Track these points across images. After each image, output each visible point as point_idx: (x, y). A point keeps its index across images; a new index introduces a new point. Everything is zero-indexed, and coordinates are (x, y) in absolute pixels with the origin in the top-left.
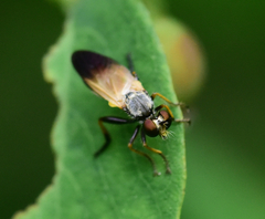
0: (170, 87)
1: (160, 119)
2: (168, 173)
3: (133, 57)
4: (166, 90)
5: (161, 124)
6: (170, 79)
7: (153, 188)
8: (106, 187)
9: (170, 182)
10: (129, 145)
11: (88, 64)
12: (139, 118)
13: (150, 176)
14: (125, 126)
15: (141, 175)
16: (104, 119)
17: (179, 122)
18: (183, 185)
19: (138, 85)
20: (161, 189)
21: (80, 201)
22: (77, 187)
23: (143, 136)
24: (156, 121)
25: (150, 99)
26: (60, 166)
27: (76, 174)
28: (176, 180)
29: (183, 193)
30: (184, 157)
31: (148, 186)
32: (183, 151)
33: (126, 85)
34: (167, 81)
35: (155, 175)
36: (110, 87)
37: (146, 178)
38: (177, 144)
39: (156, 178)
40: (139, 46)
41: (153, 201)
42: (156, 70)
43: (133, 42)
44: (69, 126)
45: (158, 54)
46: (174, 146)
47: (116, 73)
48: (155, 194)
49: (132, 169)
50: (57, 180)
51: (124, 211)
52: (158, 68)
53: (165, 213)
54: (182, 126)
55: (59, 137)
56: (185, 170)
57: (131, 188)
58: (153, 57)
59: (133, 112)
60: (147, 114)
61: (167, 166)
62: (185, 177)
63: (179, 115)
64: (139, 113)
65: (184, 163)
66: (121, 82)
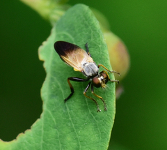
1: (102, 77)
2: (105, 110)
5: (102, 80)
7: (97, 119)
8: (70, 119)
10: (84, 93)
11: (63, 48)
12: (90, 77)
13: (95, 112)
18: (114, 118)
19: (91, 59)
21: (55, 127)
22: (54, 119)
23: (92, 88)
24: (99, 79)
25: (96, 67)
26: (45, 107)
27: (53, 112)
28: (110, 114)
29: (113, 121)
31: (94, 117)
35: (98, 111)
36: (75, 60)
38: (112, 94)
39: (99, 113)
41: (96, 126)
42: (101, 53)
43: (90, 38)
44: (51, 85)
45: (103, 45)
46: (109, 95)
48: (97, 122)
49: (85, 108)
50: (42, 115)
51: (79, 132)
54: (114, 84)
55: (45, 92)
57: (84, 119)
58: (100, 46)
59: (87, 74)
61: (105, 106)
62: (115, 112)
63: (113, 78)
64: (90, 74)
65: (115, 105)
66: (81, 58)
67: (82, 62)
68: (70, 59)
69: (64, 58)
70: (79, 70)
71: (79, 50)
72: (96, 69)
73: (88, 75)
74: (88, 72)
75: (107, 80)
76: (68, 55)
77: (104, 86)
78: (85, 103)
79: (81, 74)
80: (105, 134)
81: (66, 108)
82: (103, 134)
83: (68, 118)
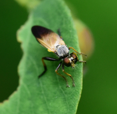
1: (72, 58)
2: (73, 86)
3: (61, 31)
4: (75, 46)
7: (66, 93)
8: (43, 92)
9: (74, 91)
10: (56, 71)
11: (39, 32)
12: (61, 57)
13: (65, 88)
15: (60, 87)
16: (45, 58)
17: (81, 62)
18: (80, 93)
19: (63, 42)
20: (69, 94)
21: (29, 99)
22: (29, 92)
23: (63, 67)
24: (70, 59)
25: (68, 49)
26: (21, 82)
27: (28, 86)
28: (77, 90)
29: (80, 96)
30: (82, 79)
31: (63, 92)
32: (82, 76)
33: (57, 42)
34: (76, 42)
35: (67, 87)
36: (49, 42)
37: (62, 88)
38: (79, 73)
39: (67, 88)
40: (64, 26)
41: (65, 99)
42: (71, 37)
43: (62, 24)
44: (27, 63)
45: (73, 30)
46: (77, 74)
47: (52, 36)
48: (66, 96)
49: (56, 84)
50: (19, 88)
51: (50, 104)
52: (73, 36)
53: (70, 105)
54: (82, 64)
55: (22, 68)
56: (82, 85)
57: (55, 93)
58: (71, 31)
60: (66, 56)
61: (73, 83)
62: (81, 88)
63: (81, 59)
64: (62, 55)
65: (82, 82)
66: (54, 40)
67: (55, 45)
68: (44, 41)
69: (40, 40)
70: (53, 51)
71: (53, 34)
72: (67, 51)
73: (60, 55)
74: (61, 53)
75: (76, 61)
76: (43, 37)
77: (74, 65)
78: (56, 79)
79: (54, 54)
80: (73, 107)
81: (39, 83)
82: (71, 107)
83: (41, 91)
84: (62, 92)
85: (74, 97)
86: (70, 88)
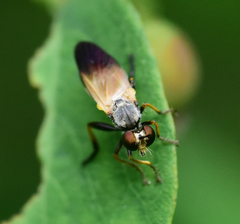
0: (161, 93)
2: (158, 182)
4: (157, 95)
6: (160, 84)
7: (143, 198)
8: (93, 197)
9: (161, 192)
13: (140, 185)
14: (114, 132)
15: (130, 185)
16: (93, 125)
18: (174, 196)
20: (152, 199)
21: (67, 211)
26: (47, 174)
28: (166, 190)
29: (174, 203)
30: (175, 166)
31: (138, 195)
32: (174, 159)
34: (157, 86)
35: (145, 184)
37: (136, 188)
38: (169, 152)
39: (146, 188)
41: (143, 212)
43: (123, 45)
45: (148, 59)
46: (164, 155)
48: (144, 204)
49: (121, 178)
50: (43, 189)
51: (112, 222)
56: (176, 180)
57: (120, 198)
58: (144, 62)
62: (176, 186)
64: (123, 123)
65: (176, 172)
74: (120, 120)
84: (134, 196)
85: (162, 206)
86: (152, 187)
